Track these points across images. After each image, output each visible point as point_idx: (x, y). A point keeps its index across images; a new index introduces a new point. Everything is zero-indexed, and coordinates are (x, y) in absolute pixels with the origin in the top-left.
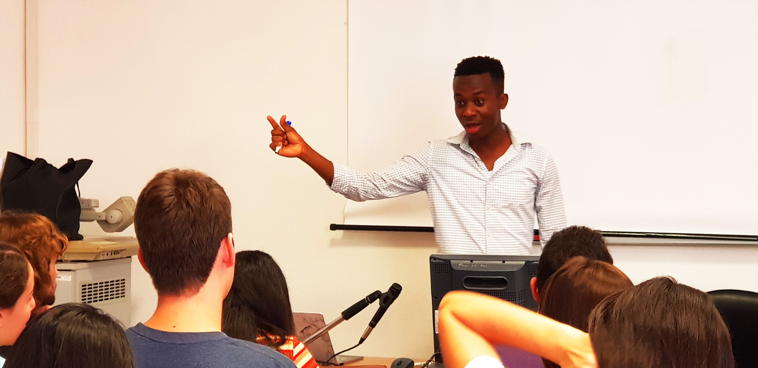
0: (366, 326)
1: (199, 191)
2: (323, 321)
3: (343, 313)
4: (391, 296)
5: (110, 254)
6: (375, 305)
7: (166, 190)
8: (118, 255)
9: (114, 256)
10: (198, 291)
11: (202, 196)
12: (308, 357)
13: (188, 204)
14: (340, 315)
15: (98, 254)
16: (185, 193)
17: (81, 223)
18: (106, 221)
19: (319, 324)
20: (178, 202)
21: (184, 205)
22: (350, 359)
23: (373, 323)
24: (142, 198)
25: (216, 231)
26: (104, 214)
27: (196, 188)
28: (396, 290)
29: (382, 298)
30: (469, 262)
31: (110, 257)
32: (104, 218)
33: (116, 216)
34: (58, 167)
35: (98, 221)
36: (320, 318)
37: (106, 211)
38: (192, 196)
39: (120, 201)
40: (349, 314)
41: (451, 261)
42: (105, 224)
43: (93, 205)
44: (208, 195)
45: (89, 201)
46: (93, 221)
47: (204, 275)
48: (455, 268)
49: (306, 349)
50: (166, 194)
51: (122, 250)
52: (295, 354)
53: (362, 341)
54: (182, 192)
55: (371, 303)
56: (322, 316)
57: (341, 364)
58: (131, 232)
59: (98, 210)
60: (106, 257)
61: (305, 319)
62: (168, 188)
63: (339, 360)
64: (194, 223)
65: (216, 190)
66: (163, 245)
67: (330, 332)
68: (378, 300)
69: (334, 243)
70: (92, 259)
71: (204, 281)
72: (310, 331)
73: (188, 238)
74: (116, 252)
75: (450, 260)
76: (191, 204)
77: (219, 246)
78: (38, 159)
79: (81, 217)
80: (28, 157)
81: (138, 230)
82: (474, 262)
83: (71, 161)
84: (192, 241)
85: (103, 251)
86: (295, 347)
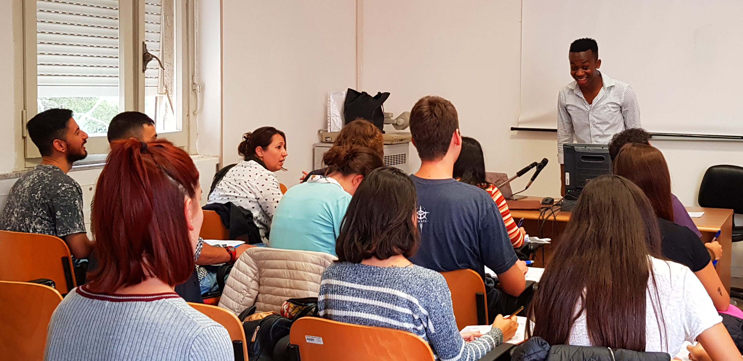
0: (529, 180)
1: (441, 109)
2: (507, 177)
3: (517, 173)
4: (542, 164)
5: (398, 141)
6: (534, 169)
7: (424, 108)
8: (402, 141)
9: (401, 142)
10: (442, 159)
11: (442, 111)
12: (500, 194)
13: (435, 116)
14: (515, 174)
15: (393, 141)
16: (434, 109)
17: (384, 125)
18: (396, 124)
19: (505, 179)
20: (431, 115)
21: (434, 116)
22: (521, 197)
23: (533, 179)
24: (413, 112)
25: (450, 129)
26: (396, 120)
27: (439, 107)
28: (545, 162)
29: (538, 165)
30: (584, 147)
31: (398, 142)
32: (395, 123)
33: (401, 121)
34: (373, 96)
35: (393, 124)
36: (505, 176)
37: (396, 119)
38: (437, 111)
39: (404, 114)
40: (520, 174)
41: (575, 147)
42: (396, 125)
43: (390, 116)
44: (445, 110)
45: (388, 114)
46: (390, 124)
47: (445, 151)
48: (576, 151)
49: (499, 191)
50: (425, 110)
51: (404, 139)
52: (493, 193)
53: (527, 188)
54: (432, 108)
55: (532, 168)
56: (506, 174)
57: (516, 200)
58: (408, 130)
59: (392, 118)
60: (396, 142)
61: (497, 176)
62: (425, 107)
63: (515, 197)
64: (438, 125)
65: (450, 107)
66: (424, 137)
67: (510, 183)
68: (536, 167)
69: (513, 137)
70: (390, 143)
71: (445, 154)
72: (500, 182)
73: (436, 133)
74: (402, 140)
75: (573, 147)
76: (437, 115)
77: (452, 136)
78: (363, 92)
79: (384, 122)
80: (358, 91)
81: (411, 129)
82: (587, 148)
83: (379, 93)
84: (438, 135)
85: (395, 139)
86: (493, 189)
